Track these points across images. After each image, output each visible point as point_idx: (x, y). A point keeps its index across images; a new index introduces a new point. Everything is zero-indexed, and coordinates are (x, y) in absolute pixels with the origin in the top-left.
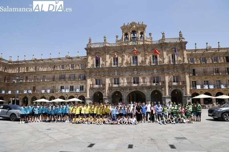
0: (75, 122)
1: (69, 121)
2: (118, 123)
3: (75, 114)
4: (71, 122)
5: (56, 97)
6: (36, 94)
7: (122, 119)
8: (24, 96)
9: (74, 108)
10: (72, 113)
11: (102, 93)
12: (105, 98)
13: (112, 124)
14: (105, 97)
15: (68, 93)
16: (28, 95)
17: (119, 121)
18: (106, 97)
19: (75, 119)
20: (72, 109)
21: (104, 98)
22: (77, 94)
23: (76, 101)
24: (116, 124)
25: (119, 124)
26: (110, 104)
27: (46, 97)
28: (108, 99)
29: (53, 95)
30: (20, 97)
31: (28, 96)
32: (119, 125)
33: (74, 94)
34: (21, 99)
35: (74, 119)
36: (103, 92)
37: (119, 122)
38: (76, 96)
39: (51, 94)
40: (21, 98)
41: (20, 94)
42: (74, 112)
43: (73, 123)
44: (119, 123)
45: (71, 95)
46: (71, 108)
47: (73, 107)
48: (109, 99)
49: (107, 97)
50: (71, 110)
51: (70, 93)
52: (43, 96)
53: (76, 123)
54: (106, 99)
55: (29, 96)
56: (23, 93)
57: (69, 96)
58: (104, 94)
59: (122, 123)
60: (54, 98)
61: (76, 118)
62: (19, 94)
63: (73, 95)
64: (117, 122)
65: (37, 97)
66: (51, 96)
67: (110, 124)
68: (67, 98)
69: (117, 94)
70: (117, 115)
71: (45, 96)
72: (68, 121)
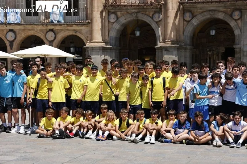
0: (49, 132)
2: (213, 139)
3: (48, 101)
4: (33, 132)
7: (231, 124)
9: (43, 78)
10: (38, 97)
11: (154, 26)
12: (164, 45)
13: (189, 142)
14: (164, 41)
15: (18, 24)
17: (219, 131)
18: (168, 44)
19: (49, 119)
20: (38, 85)
21: (160, 44)
22: (52, 30)
23: (51, 58)
24: (207, 143)
25: (219, 143)
26: (185, 65)
28: (175, 52)
32: (220, 146)
33: (40, 27)
35: (43, 121)
36: (157, 22)
37: (217, 138)
38: (51, 36)
42: (42, 95)
43: (40, 137)
44: (217, 141)
45: (31, 33)
46: (33, 80)
48: (179, 49)
49: (173, 42)
50: (34, 86)
51: (26, 24)
53: (52, 136)
54: (166, 49)
57: (21, 36)
58: (159, 32)
59: (231, 140)
63: (37, 31)
64: (210, 137)
67: (181, 142)
68: (15, 45)
69: (213, 32)
70: (214, 110)
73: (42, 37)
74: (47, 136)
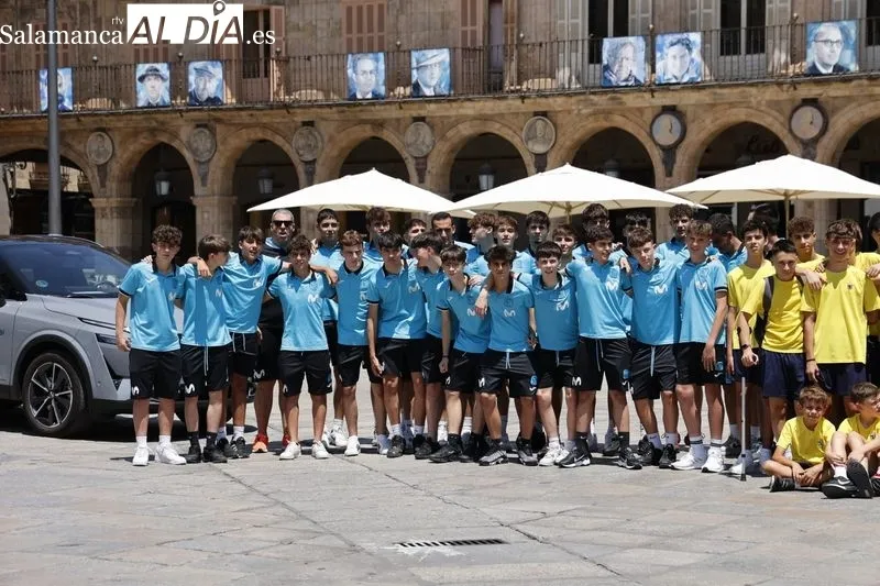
0: (811, 473)
1: (733, 450)
3: (804, 358)
4: (754, 470)
5: (528, 150)
6: (277, 118)
8: (143, 143)
9: (786, 275)
10: (768, 344)
15: (694, 86)
16: (186, 132)
19: (812, 427)
20: (767, 301)
22: (812, 102)
23: (810, 204)
27: (409, 143)
29: (495, 128)
30: (96, 148)
31: (189, 141)
33: (771, 93)
34: (112, 185)
35: (789, 432)
38: (807, 124)
39: (475, 113)
40: (115, 169)
41: (94, 114)
42: (783, 337)
43: (777, 487)
45: (739, 115)
47: (768, 269)
51: (720, 83)
52: (367, 132)
53: (824, 485)
55: (203, 142)
56: (131, 95)
57: (703, 128)
60: (510, 167)
61: (827, 425)
62: (78, 117)
63: (759, 107)
65: (295, 148)
66: (466, 130)
68: (682, 160)
71: (388, 135)
72: (715, 460)
73: (777, 128)
74: (805, 486)
